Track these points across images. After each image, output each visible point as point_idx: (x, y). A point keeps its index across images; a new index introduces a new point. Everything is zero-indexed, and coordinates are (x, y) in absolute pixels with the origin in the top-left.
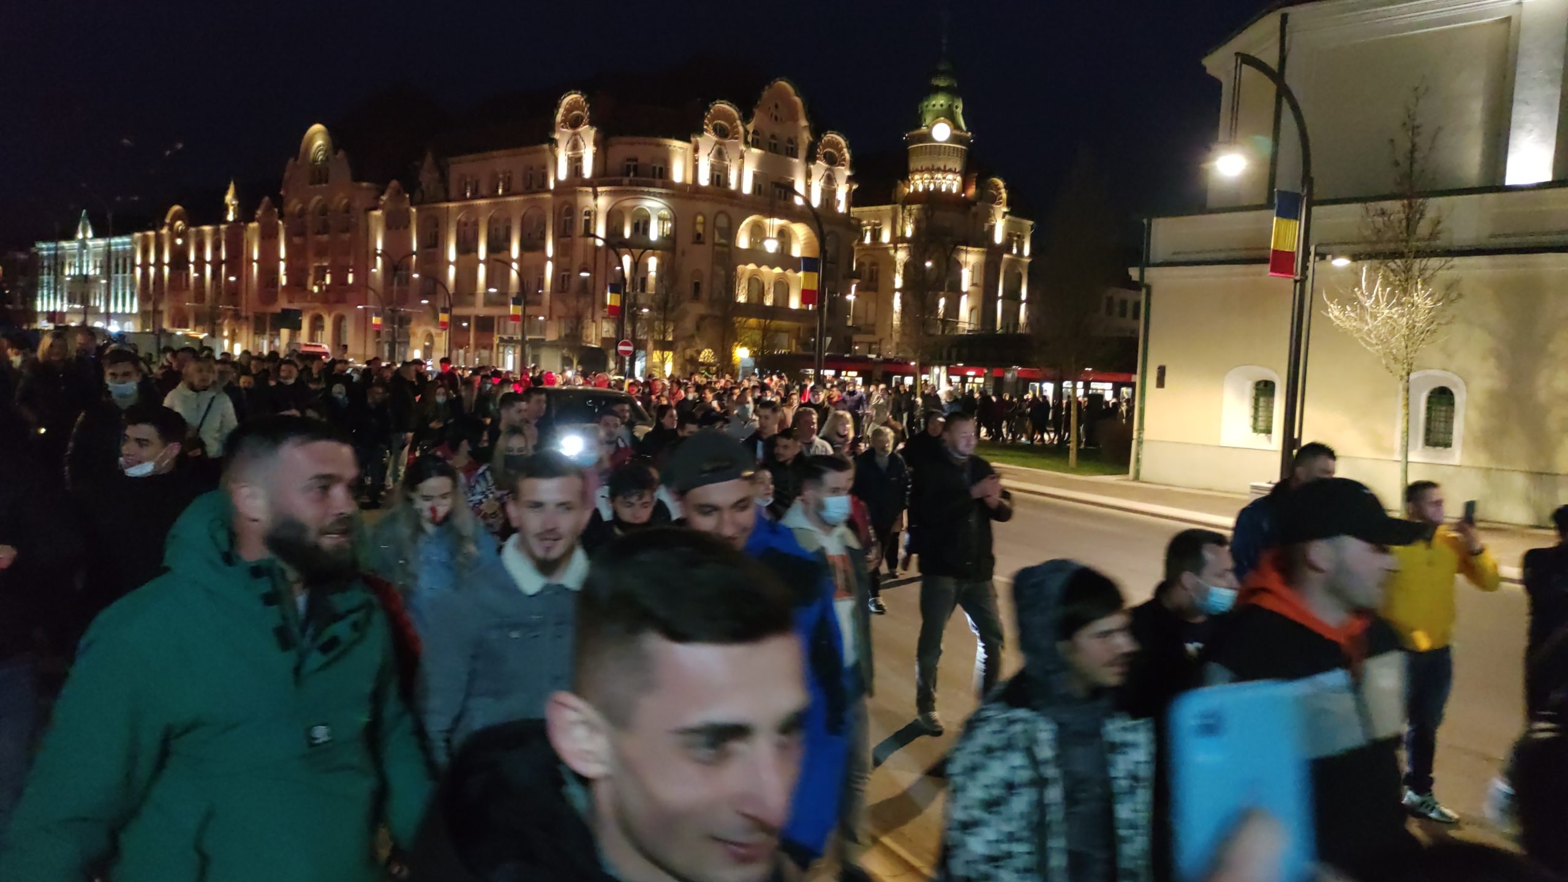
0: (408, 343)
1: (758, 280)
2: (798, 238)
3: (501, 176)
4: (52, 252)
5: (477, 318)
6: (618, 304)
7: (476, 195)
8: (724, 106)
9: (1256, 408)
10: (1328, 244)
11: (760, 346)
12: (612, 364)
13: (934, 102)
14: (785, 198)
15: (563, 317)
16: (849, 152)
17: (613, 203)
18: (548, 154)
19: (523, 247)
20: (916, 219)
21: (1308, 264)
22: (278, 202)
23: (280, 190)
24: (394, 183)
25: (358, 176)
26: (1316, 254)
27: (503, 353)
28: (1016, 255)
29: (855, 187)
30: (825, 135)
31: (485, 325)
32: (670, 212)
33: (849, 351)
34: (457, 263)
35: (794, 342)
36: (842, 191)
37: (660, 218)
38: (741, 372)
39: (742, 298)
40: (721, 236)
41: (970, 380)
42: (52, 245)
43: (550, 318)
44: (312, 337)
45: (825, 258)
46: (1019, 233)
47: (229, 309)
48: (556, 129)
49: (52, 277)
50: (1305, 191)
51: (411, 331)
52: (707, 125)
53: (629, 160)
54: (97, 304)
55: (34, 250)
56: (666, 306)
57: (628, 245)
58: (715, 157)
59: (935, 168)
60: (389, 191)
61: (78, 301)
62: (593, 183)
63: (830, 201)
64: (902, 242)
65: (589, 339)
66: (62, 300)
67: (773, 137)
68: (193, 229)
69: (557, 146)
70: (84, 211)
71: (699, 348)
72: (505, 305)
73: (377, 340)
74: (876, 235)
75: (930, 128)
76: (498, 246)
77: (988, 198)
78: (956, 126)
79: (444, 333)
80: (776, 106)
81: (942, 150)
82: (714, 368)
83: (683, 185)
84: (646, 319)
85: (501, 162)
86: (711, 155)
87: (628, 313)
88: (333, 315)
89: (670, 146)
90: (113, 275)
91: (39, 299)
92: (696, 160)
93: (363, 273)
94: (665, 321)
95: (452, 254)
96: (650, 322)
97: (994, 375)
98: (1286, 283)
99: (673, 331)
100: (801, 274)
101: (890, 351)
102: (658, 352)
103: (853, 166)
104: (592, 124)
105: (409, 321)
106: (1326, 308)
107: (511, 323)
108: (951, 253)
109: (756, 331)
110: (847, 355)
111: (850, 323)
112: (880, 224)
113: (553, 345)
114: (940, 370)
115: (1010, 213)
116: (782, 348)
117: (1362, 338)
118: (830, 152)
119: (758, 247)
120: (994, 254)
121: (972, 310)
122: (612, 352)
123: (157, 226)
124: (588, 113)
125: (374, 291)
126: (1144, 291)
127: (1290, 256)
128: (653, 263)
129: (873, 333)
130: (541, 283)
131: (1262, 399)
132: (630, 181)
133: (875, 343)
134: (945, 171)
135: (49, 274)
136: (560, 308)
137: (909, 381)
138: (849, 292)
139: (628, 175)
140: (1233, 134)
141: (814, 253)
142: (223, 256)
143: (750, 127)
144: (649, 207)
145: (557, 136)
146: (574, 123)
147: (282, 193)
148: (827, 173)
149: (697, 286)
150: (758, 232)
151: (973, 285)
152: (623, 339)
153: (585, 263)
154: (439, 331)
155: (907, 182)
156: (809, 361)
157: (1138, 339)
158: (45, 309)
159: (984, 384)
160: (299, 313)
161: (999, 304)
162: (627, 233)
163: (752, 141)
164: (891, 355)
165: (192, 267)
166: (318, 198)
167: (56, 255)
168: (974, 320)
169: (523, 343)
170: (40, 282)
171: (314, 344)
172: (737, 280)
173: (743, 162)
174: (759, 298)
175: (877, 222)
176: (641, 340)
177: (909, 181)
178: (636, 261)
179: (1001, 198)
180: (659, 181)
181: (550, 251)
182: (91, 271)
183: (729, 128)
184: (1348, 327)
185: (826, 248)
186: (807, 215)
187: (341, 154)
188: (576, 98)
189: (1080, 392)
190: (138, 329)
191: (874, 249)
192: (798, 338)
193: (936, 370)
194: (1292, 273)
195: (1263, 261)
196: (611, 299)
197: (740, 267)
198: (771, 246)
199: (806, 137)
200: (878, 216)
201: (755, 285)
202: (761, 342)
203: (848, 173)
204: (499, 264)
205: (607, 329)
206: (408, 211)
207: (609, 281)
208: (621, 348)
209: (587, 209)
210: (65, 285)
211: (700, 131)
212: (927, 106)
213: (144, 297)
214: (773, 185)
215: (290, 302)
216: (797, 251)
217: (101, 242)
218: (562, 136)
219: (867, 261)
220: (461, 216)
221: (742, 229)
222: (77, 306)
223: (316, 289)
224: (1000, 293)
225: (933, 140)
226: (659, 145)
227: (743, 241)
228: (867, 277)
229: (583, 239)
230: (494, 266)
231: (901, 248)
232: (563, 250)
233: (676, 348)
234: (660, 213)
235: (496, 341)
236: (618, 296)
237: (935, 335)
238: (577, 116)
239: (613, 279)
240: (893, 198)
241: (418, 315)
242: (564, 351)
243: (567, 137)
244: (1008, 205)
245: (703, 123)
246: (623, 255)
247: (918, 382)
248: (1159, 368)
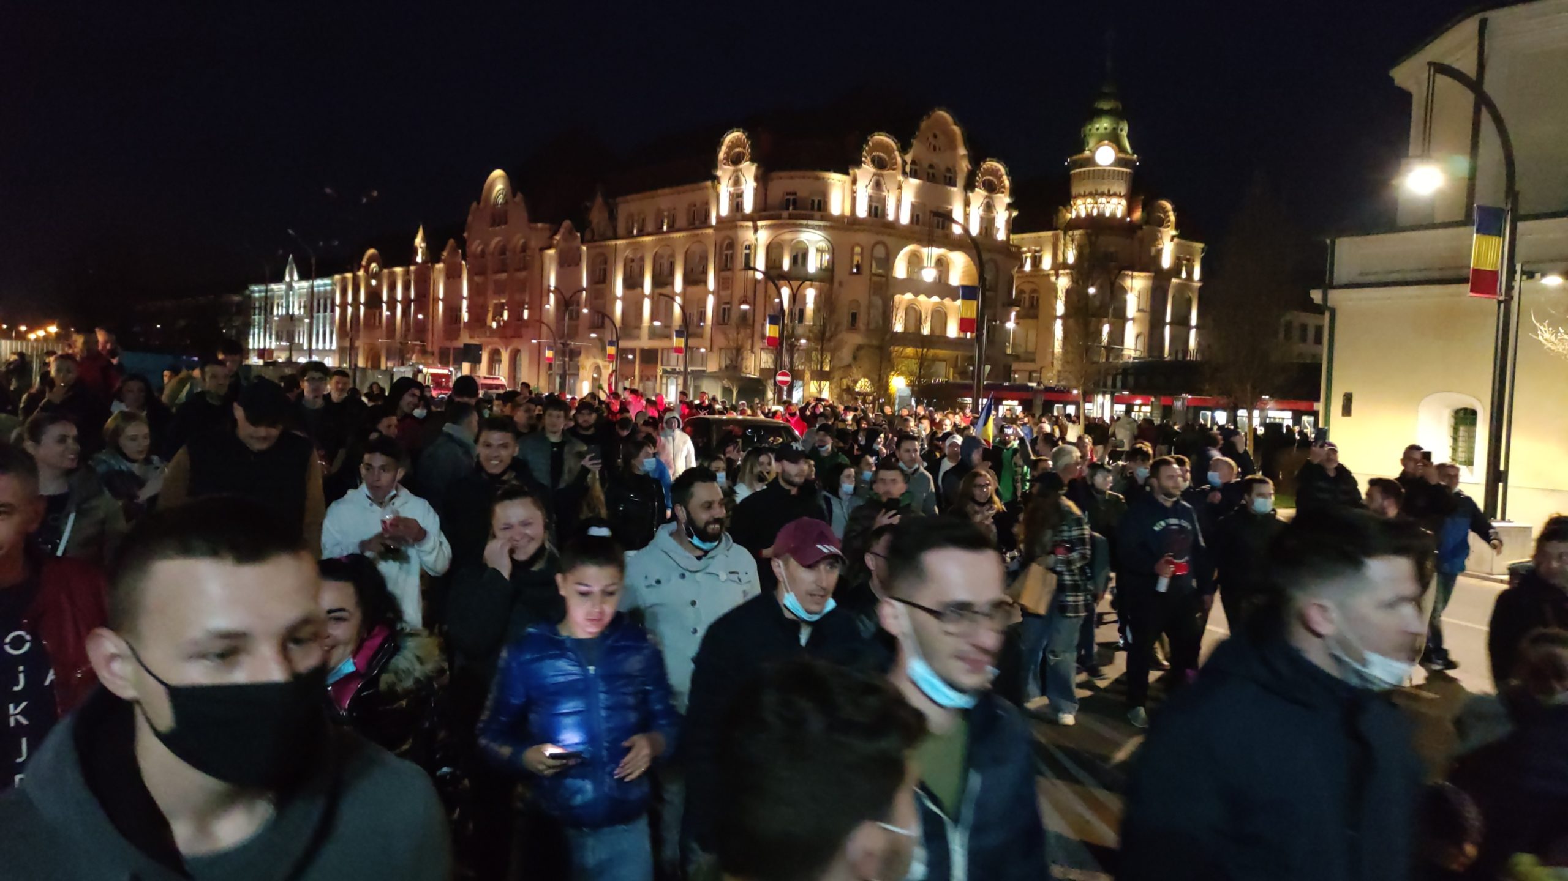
0: (577, 375)
1: (915, 308)
2: (956, 266)
3: (666, 214)
4: (263, 294)
5: (643, 351)
7: (641, 233)
8: (882, 138)
9: (1455, 439)
10: (1534, 262)
11: (917, 375)
12: (770, 395)
13: (1098, 126)
14: (943, 228)
15: (724, 349)
16: (1008, 179)
17: (772, 237)
18: (711, 191)
19: (688, 281)
20: (1078, 244)
21: (1514, 284)
22: (462, 244)
23: (464, 232)
24: (567, 223)
25: (534, 218)
26: (1523, 273)
27: (667, 384)
28: (1185, 279)
29: (1015, 214)
30: (984, 162)
31: (650, 357)
32: (829, 244)
33: (1009, 379)
34: (624, 299)
35: (951, 370)
36: (1002, 217)
37: (818, 250)
38: (897, 401)
39: (899, 327)
40: (878, 267)
41: (1136, 408)
42: (263, 288)
43: (711, 350)
44: (491, 370)
45: (983, 286)
46: (1188, 257)
47: (416, 345)
48: (719, 167)
49: (263, 317)
50: (1509, 206)
51: (580, 364)
52: (866, 158)
53: (788, 194)
54: (301, 342)
55: (247, 292)
56: (823, 337)
57: (786, 277)
58: (873, 189)
59: (1099, 192)
60: (562, 230)
61: (284, 339)
63: (989, 230)
64: (1064, 268)
65: (748, 371)
66: (271, 338)
67: (931, 166)
68: (386, 271)
69: (719, 183)
70: (291, 256)
71: (856, 377)
72: (669, 337)
73: (549, 373)
74: (1036, 261)
75: (1093, 152)
76: (662, 280)
77: (1155, 221)
78: (1120, 148)
79: (611, 365)
80: (935, 136)
81: (1106, 175)
82: (871, 398)
83: (842, 217)
84: (803, 350)
85: (667, 200)
86: (869, 187)
87: (787, 344)
88: (509, 350)
89: (829, 179)
90: (315, 315)
91: (251, 337)
92: (854, 192)
93: (537, 307)
94: (822, 351)
95: (619, 289)
96: (808, 352)
97: (1162, 403)
98: (1489, 303)
99: (830, 361)
100: (959, 302)
101: (1051, 379)
102: (815, 382)
103: (1013, 193)
104: (752, 160)
105: (579, 354)
106: (1535, 330)
107: (674, 355)
108: (1116, 278)
109: (913, 360)
110: (1006, 384)
111: (1009, 351)
112: (1040, 251)
113: (713, 376)
114: (1104, 398)
115: (1178, 236)
116: (938, 377)
118: (989, 180)
119: (915, 277)
120: (1160, 280)
121: (1138, 336)
122: (771, 382)
123: (354, 267)
124: (749, 150)
125: (549, 327)
126: (1327, 315)
127: (1494, 275)
129: (1033, 361)
130: (702, 316)
131: (1462, 429)
132: (790, 214)
133: (1035, 371)
134: (1110, 195)
135: (260, 314)
136: (721, 341)
138: (1009, 320)
139: (788, 209)
140: (1426, 148)
141: (973, 281)
142: (413, 296)
143: (908, 158)
144: (807, 240)
145: (719, 173)
146: (735, 160)
147: (465, 235)
148: (986, 200)
149: (854, 316)
150: (915, 261)
151: (1139, 310)
152: (781, 369)
153: (745, 296)
154: (607, 363)
155: (1069, 207)
156: (966, 390)
157: (1321, 365)
158: (256, 347)
159: (1151, 413)
160: (479, 348)
161: (1167, 330)
162: (786, 265)
163: (911, 171)
164: (1053, 383)
165: (384, 306)
166: (497, 239)
167: (266, 297)
168: (1140, 347)
169: (685, 374)
170: (252, 321)
171: (492, 376)
172: (895, 310)
173: (901, 193)
174: (916, 327)
175: (1038, 248)
176: (798, 370)
177: (1071, 206)
178: (795, 292)
179: (1169, 221)
180: (817, 214)
181: (711, 284)
182: (297, 311)
183: (887, 159)
184: (1561, 350)
185: (985, 276)
186: (965, 244)
187: (519, 197)
188: (738, 136)
189: (1256, 422)
190: (337, 365)
191: (1035, 276)
192: (955, 367)
193: (1099, 399)
194: (1495, 293)
195: (1463, 281)
196: (771, 331)
197: (897, 297)
199: (964, 165)
200: (1039, 242)
201: (912, 314)
202: (918, 371)
203: (1007, 200)
204: (662, 297)
205: (766, 360)
206: (579, 249)
207: (768, 313)
208: (779, 378)
209: (747, 243)
210: (274, 324)
211: (858, 164)
212: (1090, 130)
213: (343, 333)
214: (931, 214)
215: (471, 337)
216: (956, 278)
217: (305, 284)
218: (724, 173)
219: (1027, 288)
220: (628, 253)
221: (900, 259)
222: (284, 344)
223: (494, 325)
224: (1168, 319)
225: (1097, 165)
226: (818, 178)
227: (900, 270)
228: (1027, 304)
229: (743, 272)
230: (658, 300)
231: (1063, 274)
232: (724, 283)
233: (833, 378)
234: (818, 246)
235: (660, 373)
236: (777, 327)
237: (1097, 363)
238: (739, 153)
239: (772, 310)
240: (1054, 224)
241: (587, 348)
242: (724, 382)
243: (728, 174)
244: (1176, 228)
245: (861, 156)
246: (782, 286)
247: (1082, 411)
248: (1345, 396)
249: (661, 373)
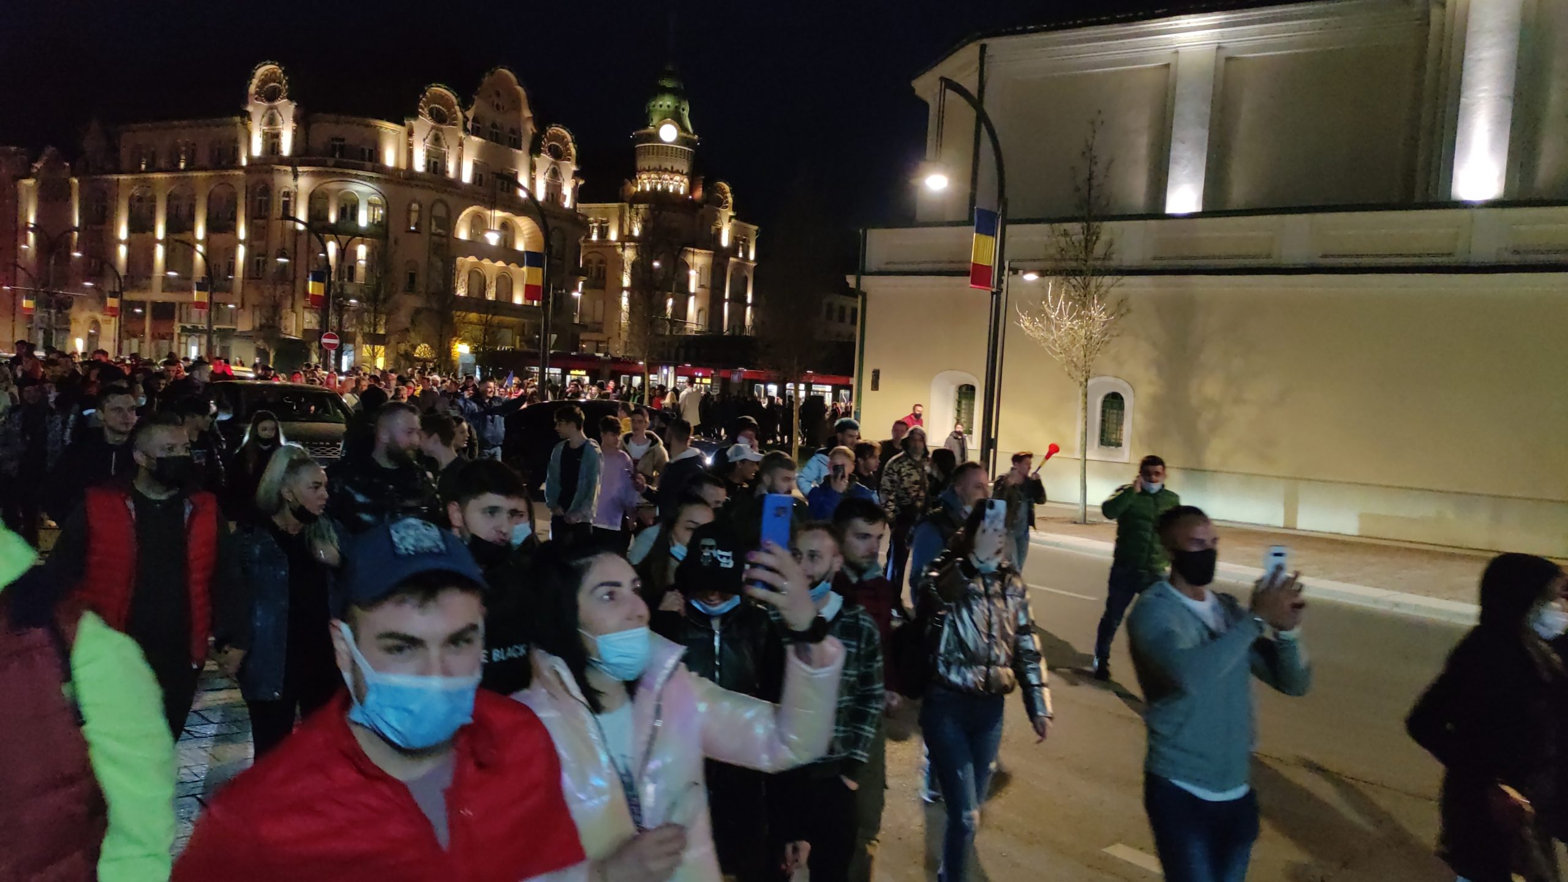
0: (67, 332)
1: (478, 272)
2: (521, 232)
3: (183, 149)
5: (154, 304)
6: (322, 294)
7: (152, 168)
8: (441, 90)
9: (959, 411)
10: (1019, 260)
11: (482, 342)
12: (315, 359)
13: (661, 103)
14: (508, 190)
15: (257, 306)
16: (575, 148)
17: (317, 185)
18: (239, 127)
19: (210, 228)
20: (643, 218)
21: (1003, 278)
24: (50, 150)
26: (1010, 269)
27: (186, 344)
28: (742, 259)
29: (581, 182)
30: (550, 127)
31: (164, 312)
32: (382, 197)
33: (576, 349)
34: (129, 243)
35: (518, 337)
36: (568, 186)
37: (370, 204)
39: (461, 292)
40: (438, 226)
43: (243, 306)
45: (549, 254)
46: (744, 237)
48: (249, 101)
50: (1001, 210)
51: (71, 317)
52: (423, 109)
53: (334, 139)
56: (377, 297)
57: (335, 231)
58: (431, 143)
59: (663, 168)
60: (44, 158)
62: (293, 162)
63: (555, 196)
64: (630, 241)
65: (288, 331)
67: (494, 125)
69: (250, 119)
71: (415, 342)
72: (191, 291)
73: (28, 325)
74: (603, 232)
75: (658, 128)
76: (180, 225)
77: (714, 201)
78: (682, 127)
79: (113, 319)
80: (498, 94)
81: (669, 152)
82: (430, 364)
83: (396, 170)
84: (354, 311)
85: (184, 133)
86: (427, 140)
87: (333, 303)
89: (381, 127)
92: (410, 145)
93: (9, 246)
94: (377, 312)
95: (123, 232)
96: (359, 313)
97: (721, 376)
98: (985, 294)
99: (385, 324)
100: (525, 269)
101: (618, 350)
102: (368, 346)
103: (579, 161)
104: (291, 98)
105: (69, 306)
106: (1019, 319)
107: (195, 312)
108: (679, 254)
109: (477, 327)
110: (574, 354)
111: (577, 321)
112: (607, 222)
113: (245, 336)
114: (668, 370)
115: (736, 217)
116: (505, 345)
117: (1049, 348)
118: (555, 146)
119: (479, 240)
120: (720, 256)
121: (699, 311)
122: (315, 345)
124: (287, 87)
125: (27, 272)
126: (860, 298)
127: (988, 269)
128: (362, 251)
129: (600, 331)
130: (231, 268)
131: (964, 402)
132: (336, 162)
133: (602, 342)
134: (673, 172)
136: (253, 297)
137: (637, 380)
138: (576, 289)
139: (333, 156)
140: (938, 153)
141: (538, 247)
143: (470, 114)
144: (357, 192)
145: (250, 109)
146: (271, 96)
148: (552, 166)
149: (412, 277)
150: (478, 224)
151: (701, 286)
152: (327, 331)
153: (283, 248)
154: (107, 318)
155: (634, 181)
156: (533, 359)
161: (726, 305)
162: (333, 218)
163: (472, 128)
164: (620, 354)
168: (701, 322)
169: (209, 332)
172: (457, 273)
173: (462, 151)
174: (480, 291)
175: (604, 219)
176: (348, 333)
177: (636, 179)
178: (343, 248)
179: (727, 202)
180: (369, 165)
181: (242, 233)
183: (447, 113)
184: (1037, 336)
185: (551, 243)
186: (530, 208)
188: (272, 69)
191: (602, 246)
192: (522, 334)
193: (664, 370)
194: (989, 286)
195: (965, 273)
196: (313, 287)
197: (460, 260)
198: (493, 238)
199: (529, 128)
200: (605, 213)
201: (475, 277)
202: (482, 338)
203: (574, 168)
204: (180, 245)
205: (310, 320)
206: (68, 182)
207: (311, 269)
208: (324, 341)
209: (286, 190)
211: (415, 115)
212: (654, 106)
214: (494, 175)
216: (521, 245)
218: (256, 109)
219: (594, 258)
220: (136, 191)
221: (462, 219)
224: (727, 296)
225: (661, 141)
226: (368, 126)
227: (463, 233)
228: (594, 274)
229: (281, 221)
230: (174, 250)
231: (630, 246)
232: (257, 233)
233: (389, 343)
234: (369, 198)
235: (177, 330)
236: (322, 285)
237: (663, 336)
238: (275, 88)
239: (316, 266)
240: (620, 195)
241: (82, 301)
242: (259, 343)
243: (262, 111)
244: (734, 210)
245: (417, 106)
246: (328, 241)
247: (646, 382)
248: (874, 372)
249: (179, 332)
